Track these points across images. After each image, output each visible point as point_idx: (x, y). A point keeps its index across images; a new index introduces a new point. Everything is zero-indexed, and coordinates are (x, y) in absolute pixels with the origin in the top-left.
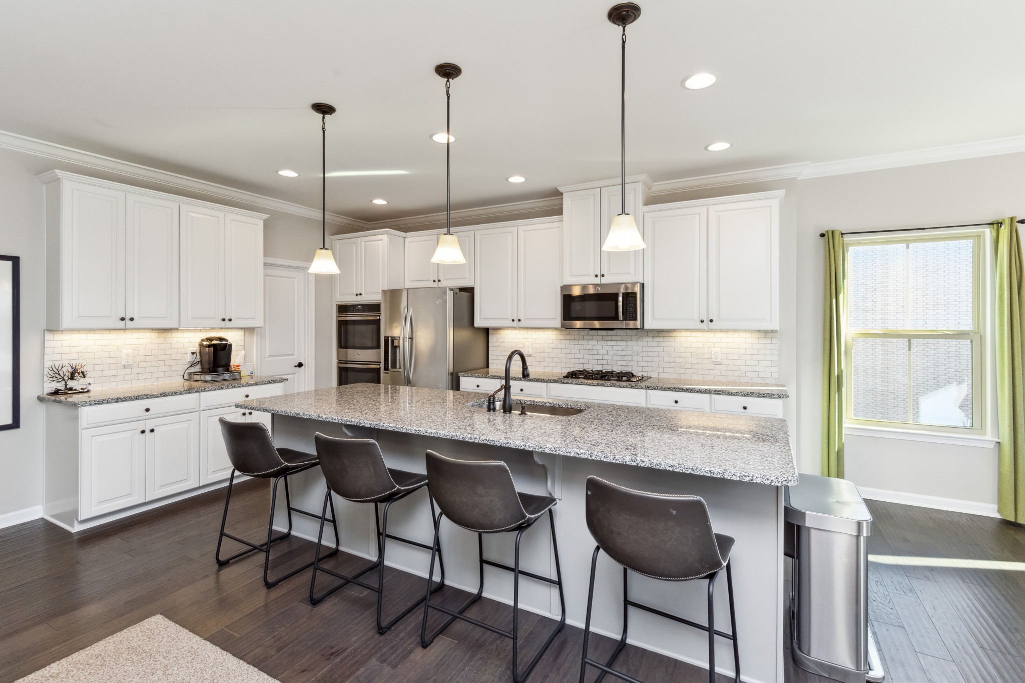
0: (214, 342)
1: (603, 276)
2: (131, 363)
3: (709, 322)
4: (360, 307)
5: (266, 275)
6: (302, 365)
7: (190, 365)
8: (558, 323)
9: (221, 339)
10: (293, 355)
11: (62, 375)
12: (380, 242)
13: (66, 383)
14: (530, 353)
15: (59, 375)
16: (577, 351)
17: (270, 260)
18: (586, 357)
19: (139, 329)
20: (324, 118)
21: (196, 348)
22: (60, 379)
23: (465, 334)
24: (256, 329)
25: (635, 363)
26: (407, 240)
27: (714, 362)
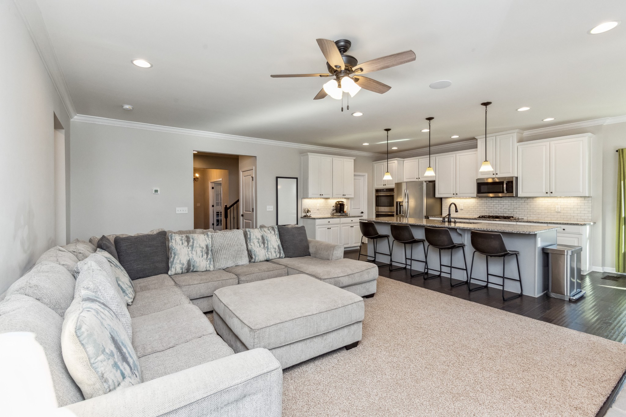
0: (340, 203)
1: (497, 174)
2: (319, 209)
3: (551, 194)
4: (385, 190)
5: (354, 179)
6: (363, 213)
7: (333, 210)
8: (475, 195)
9: (342, 202)
10: (360, 209)
12: (394, 164)
13: (306, 213)
14: (462, 209)
15: (305, 211)
16: (486, 208)
17: (356, 174)
18: (490, 210)
20: (388, 132)
21: (334, 205)
23: (431, 201)
24: (351, 199)
25: (515, 213)
26: (405, 162)
27: (556, 212)
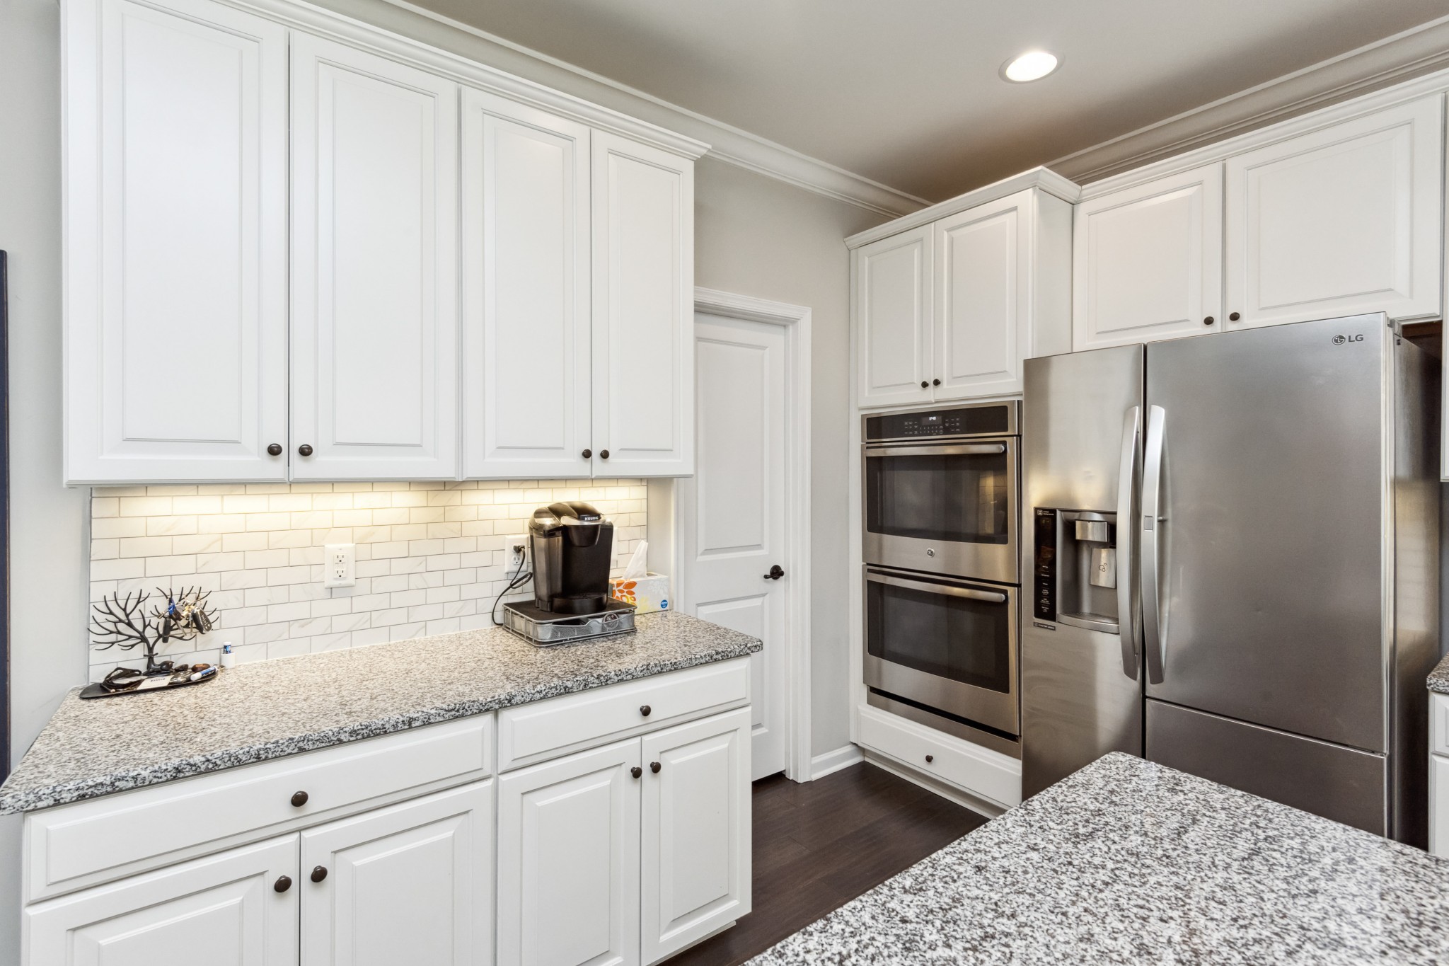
0: (566, 521)
2: (351, 581)
4: (934, 418)
5: (698, 339)
6: (782, 574)
7: (508, 584)
9: (582, 512)
10: (759, 546)
11: (139, 627)
13: (151, 649)
15: (130, 624)
17: (714, 297)
19: (333, 482)
21: (523, 538)
22: (130, 637)
24: (675, 479)
26: (1082, 210)
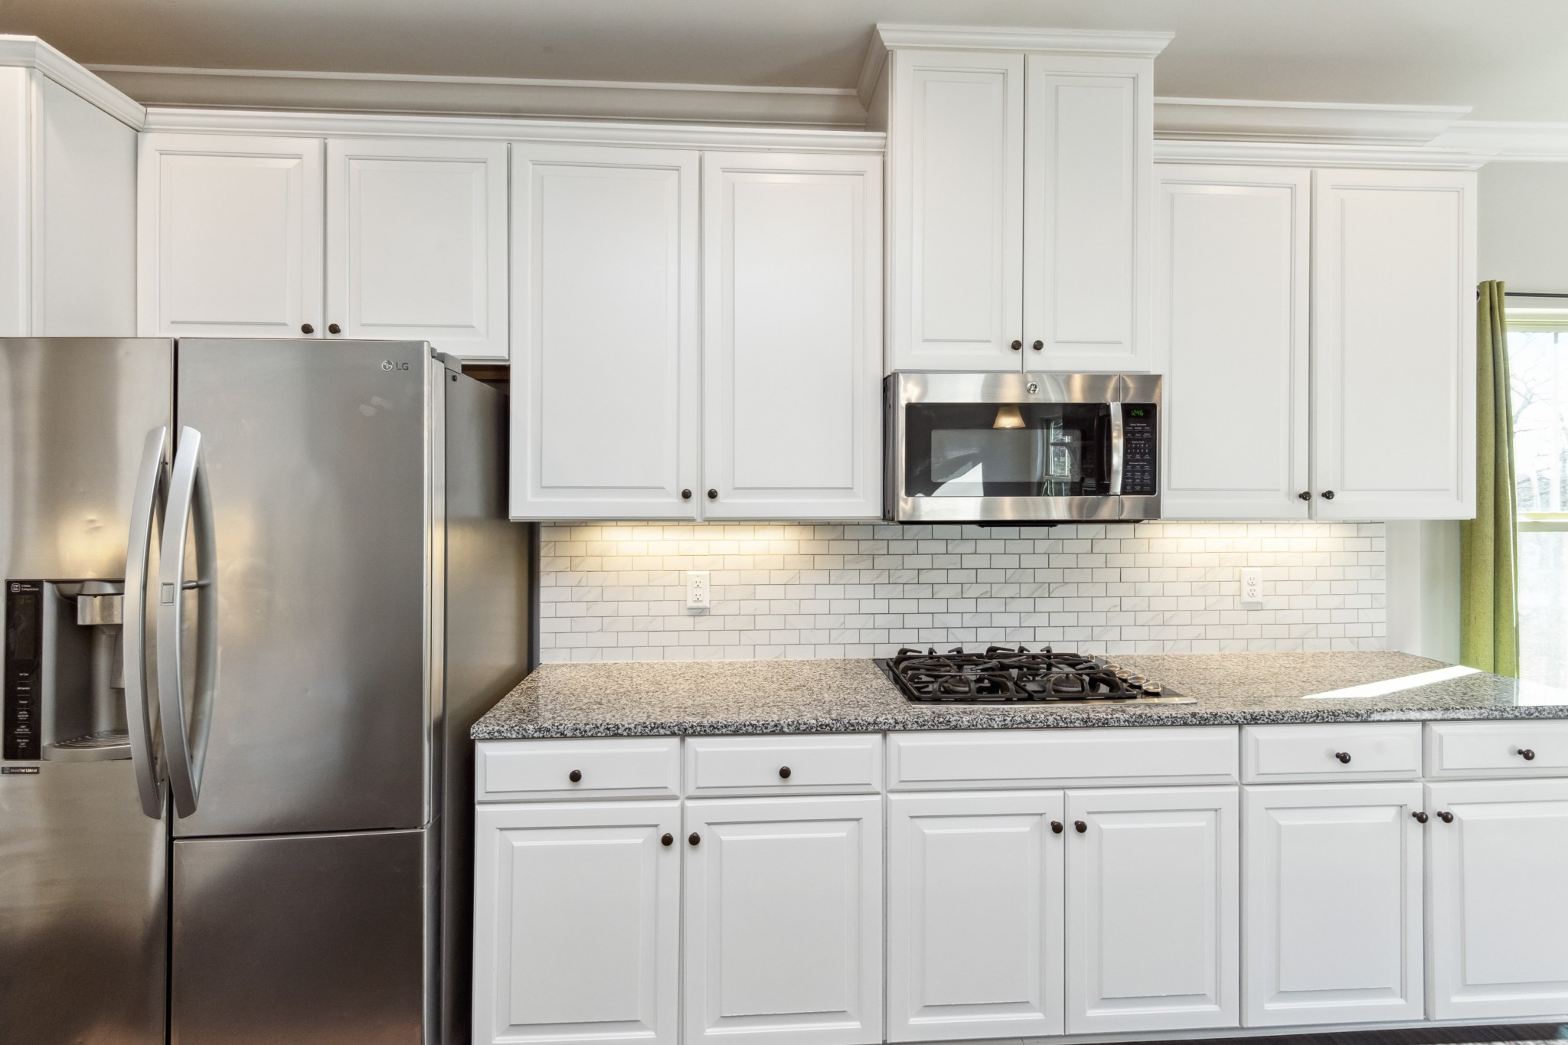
1: (1038, 347)
3: (1322, 499)
14: (705, 603)
26: (150, 143)
27: (1244, 603)
